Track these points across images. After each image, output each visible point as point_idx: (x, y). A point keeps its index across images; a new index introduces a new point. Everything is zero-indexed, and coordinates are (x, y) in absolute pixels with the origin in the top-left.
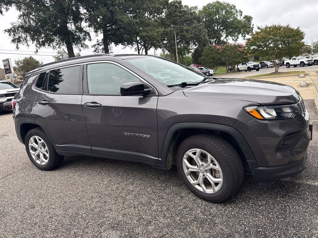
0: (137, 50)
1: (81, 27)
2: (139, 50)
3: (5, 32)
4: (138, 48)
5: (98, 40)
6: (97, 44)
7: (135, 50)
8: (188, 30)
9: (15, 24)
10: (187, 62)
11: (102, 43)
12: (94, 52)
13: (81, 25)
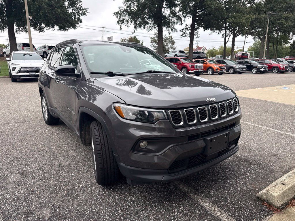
0: (224, 36)
1: (175, 11)
2: (226, 36)
3: (113, 14)
4: (226, 34)
5: (186, 24)
6: (185, 29)
7: (222, 36)
8: (288, 17)
9: (122, 8)
10: (286, 53)
11: (190, 27)
12: (181, 36)
13: (175, 10)
